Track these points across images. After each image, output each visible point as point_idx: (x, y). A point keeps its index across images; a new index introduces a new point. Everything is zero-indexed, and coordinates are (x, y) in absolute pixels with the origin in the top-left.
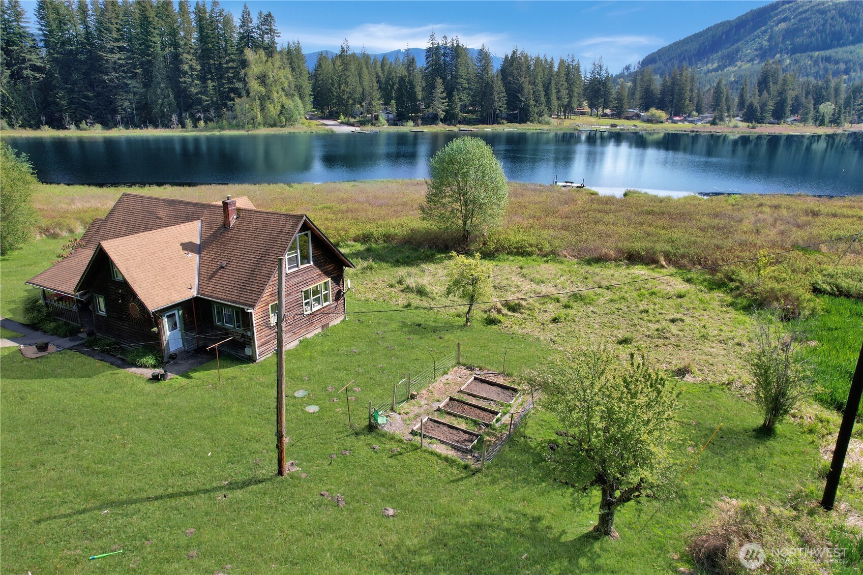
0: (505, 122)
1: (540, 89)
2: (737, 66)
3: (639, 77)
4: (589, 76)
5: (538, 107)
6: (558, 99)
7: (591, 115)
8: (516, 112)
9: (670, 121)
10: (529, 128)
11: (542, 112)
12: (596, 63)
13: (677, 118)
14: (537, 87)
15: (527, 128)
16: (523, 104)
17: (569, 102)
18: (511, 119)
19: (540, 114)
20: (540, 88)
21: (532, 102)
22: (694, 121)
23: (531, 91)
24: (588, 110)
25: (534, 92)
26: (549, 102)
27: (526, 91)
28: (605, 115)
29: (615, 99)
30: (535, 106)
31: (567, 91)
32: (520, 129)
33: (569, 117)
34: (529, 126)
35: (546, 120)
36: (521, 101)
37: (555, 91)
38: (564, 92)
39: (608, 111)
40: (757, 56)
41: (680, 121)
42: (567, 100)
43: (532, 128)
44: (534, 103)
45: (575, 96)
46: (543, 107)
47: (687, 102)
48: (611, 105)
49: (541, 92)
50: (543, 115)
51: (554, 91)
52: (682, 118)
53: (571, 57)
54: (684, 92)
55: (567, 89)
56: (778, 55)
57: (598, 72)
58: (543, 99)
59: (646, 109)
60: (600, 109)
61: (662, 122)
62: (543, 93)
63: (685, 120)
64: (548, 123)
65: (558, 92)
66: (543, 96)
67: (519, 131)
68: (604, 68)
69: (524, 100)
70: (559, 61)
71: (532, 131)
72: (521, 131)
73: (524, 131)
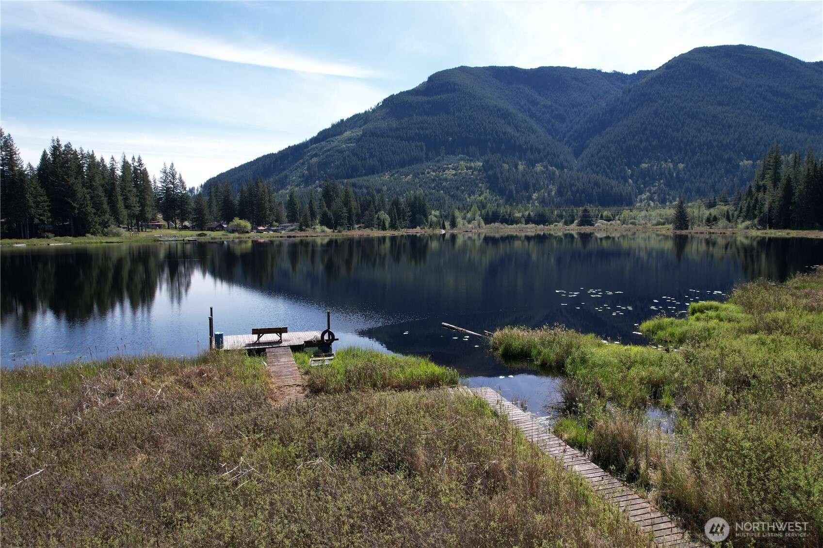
0: (50, 235)
1: (100, 194)
2: (288, 189)
3: (213, 190)
4: (159, 185)
5: (99, 216)
6: (128, 207)
7: (169, 228)
8: (68, 223)
9: (255, 231)
10: (91, 242)
11: (107, 222)
12: (168, 171)
13: (261, 228)
14: (96, 192)
15: (87, 241)
16: (76, 211)
17: (141, 211)
18: (60, 232)
19: (105, 225)
20: (100, 192)
21: (90, 210)
22: (278, 230)
23: (88, 196)
24: (163, 222)
25: (92, 198)
26: (114, 211)
27: (79, 195)
28: (185, 228)
29: (194, 210)
30: (95, 214)
31: (137, 199)
32: (76, 243)
33: (144, 230)
34: (89, 238)
35: (114, 231)
36: (74, 208)
37: (122, 198)
38: (133, 200)
39: (186, 223)
40: (302, 182)
41: (265, 230)
42: (138, 209)
43: (95, 241)
44: (94, 211)
45: (147, 205)
46: (107, 216)
47: (268, 212)
48: (191, 216)
49: (103, 198)
50: (109, 226)
51: (120, 198)
52: (266, 228)
53: (137, 160)
54: (263, 202)
55: (137, 196)
56: (317, 182)
57: (170, 181)
58: (106, 206)
59: (229, 220)
60: (178, 222)
61: (247, 232)
62: (105, 200)
63: (268, 230)
64: (118, 235)
65: (126, 199)
66: (105, 202)
67: (75, 245)
68: (177, 176)
69: (77, 206)
70: (122, 164)
71: (94, 245)
72: (79, 245)
73: (83, 245)
